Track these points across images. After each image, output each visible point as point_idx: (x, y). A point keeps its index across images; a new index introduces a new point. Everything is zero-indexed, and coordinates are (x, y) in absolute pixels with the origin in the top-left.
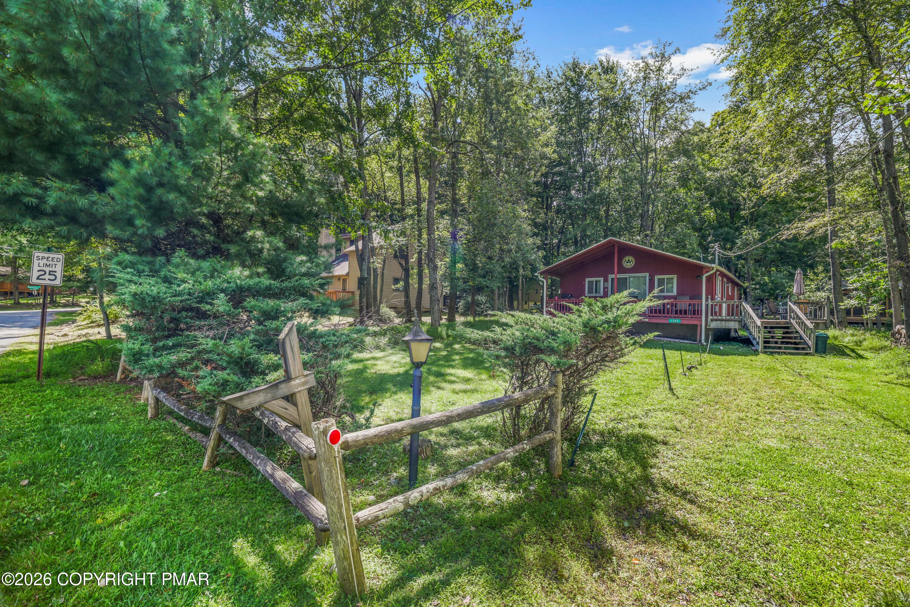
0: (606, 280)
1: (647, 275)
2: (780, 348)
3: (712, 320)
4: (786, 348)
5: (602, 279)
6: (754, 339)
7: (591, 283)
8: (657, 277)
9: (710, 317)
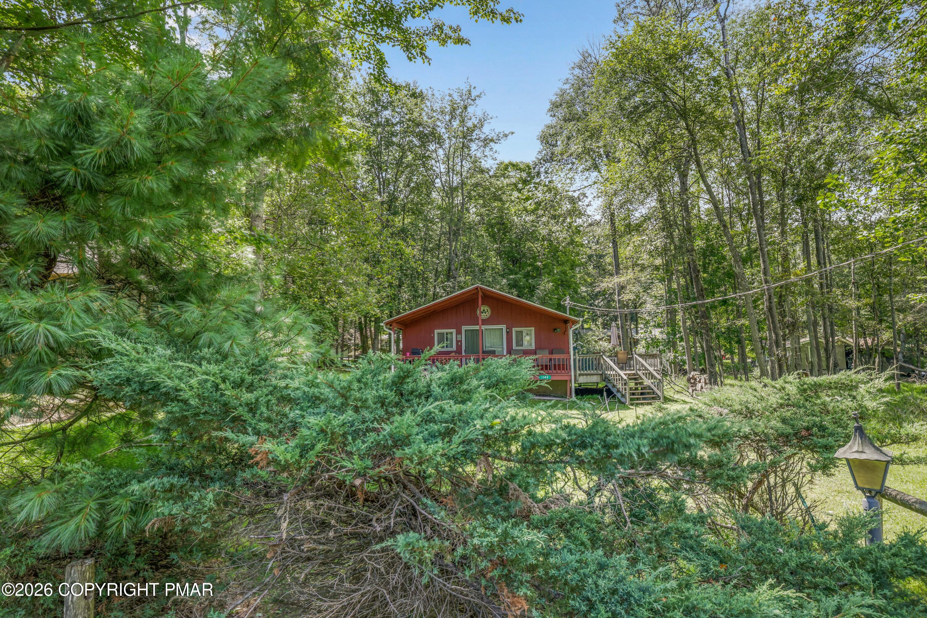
0: (459, 332)
1: (504, 327)
2: (638, 399)
3: (580, 375)
4: (644, 399)
5: (454, 331)
6: (618, 391)
7: (441, 335)
8: (514, 330)
9: (578, 372)
